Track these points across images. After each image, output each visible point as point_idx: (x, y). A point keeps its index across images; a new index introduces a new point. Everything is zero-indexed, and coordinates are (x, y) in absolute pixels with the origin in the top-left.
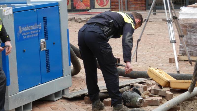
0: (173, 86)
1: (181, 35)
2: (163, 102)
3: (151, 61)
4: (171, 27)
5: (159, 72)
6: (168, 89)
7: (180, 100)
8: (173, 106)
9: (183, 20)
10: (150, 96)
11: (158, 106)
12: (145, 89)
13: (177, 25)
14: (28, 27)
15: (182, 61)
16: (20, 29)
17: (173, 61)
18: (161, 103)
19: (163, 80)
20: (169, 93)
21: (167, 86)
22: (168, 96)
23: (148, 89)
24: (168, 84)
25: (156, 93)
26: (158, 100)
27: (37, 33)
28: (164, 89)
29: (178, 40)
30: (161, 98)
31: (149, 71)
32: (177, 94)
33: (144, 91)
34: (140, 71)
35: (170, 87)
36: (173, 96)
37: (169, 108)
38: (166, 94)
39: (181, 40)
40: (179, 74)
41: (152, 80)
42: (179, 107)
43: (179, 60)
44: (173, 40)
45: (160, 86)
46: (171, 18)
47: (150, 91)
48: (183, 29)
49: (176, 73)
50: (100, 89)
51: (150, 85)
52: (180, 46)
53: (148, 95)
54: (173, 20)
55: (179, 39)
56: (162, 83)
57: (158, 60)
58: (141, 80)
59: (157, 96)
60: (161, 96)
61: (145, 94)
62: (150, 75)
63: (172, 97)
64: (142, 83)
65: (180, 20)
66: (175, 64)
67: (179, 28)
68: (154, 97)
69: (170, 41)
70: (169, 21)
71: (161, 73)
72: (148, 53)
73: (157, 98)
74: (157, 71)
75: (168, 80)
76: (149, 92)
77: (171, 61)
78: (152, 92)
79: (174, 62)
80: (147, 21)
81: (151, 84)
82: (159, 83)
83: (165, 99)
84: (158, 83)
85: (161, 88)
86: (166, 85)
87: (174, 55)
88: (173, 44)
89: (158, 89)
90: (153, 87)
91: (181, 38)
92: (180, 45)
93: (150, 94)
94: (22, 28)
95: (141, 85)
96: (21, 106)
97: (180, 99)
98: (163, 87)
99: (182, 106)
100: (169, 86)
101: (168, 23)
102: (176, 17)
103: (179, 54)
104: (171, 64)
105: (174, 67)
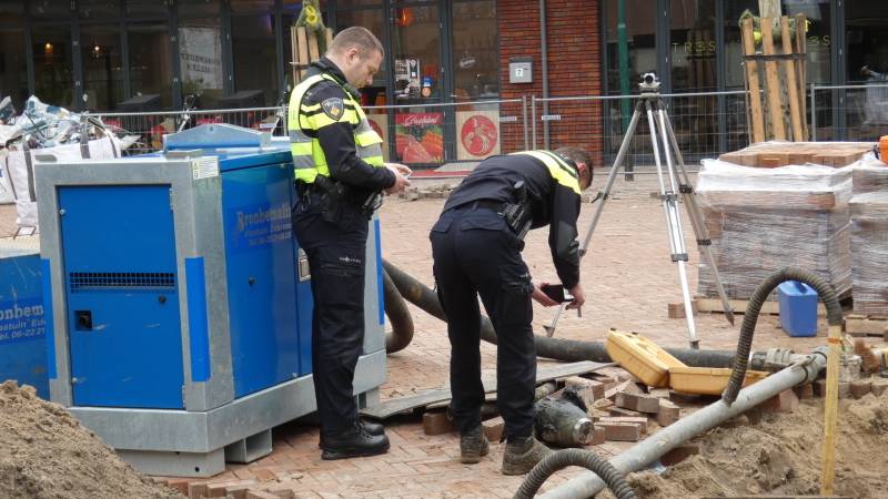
0: (678, 384)
1: (701, 238)
2: (649, 430)
3: (617, 312)
4: (676, 215)
5: (639, 345)
6: (666, 393)
7: (699, 426)
8: (677, 442)
9: (710, 195)
10: (614, 414)
11: (635, 441)
12: (598, 392)
13: (693, 210)
14: (262, 214)
15: (706, 312)
16: (240, 220)
17: (678, 312)
18: (644, 433)
19: (651, 368)
20: (667, 404)
21: (662, 384)
22: (663, 415)
23: (608, 393)
24: (664, 380)
25: (630, 404)
26: (636, 425)
27: (288, 230)
28: (655, 394)
29: (694, 253)
30: (645, 420)
31: (612, 340)
32: (690, 409)
33: (595, 400)
34: (583, 340)
35: (671, 388)
36: (678, 414)
37: (669, 449)
38: (659, 408)
39: (702, 253)
40: (696, 351)
41: (618, 366)
42: (696, 444)
43: (698, 311)
44: (679, 252)
45: (642, 386)
46: (675, 189)
47: (613, 398)
48: (710, 221)
49: (687, 347)
50: (486, 390)
51: (613, 381)
52: (700, 269)
53: (607, 411)
54: (680, 196)
55: (699, 249)
56: (647, 378)
57: (639, 311)
58: (587, 366)
59: (632, 413)
60: (643, 414)
61: (600, 409)
62: (613, 354)
63: (674, 416)
64: (590, 375)
65: (701, 195)
66: (687, 321)
67: (698, 217)
68: (625, 415)
69: (673, 256)
70: (669, 198)
71: (644, 347)
72: (608, 288)
73: (632, 420)
74: (633, 343)
75: (666, 367)
76: (610, 402)
77: (675, 311)
78: (619, 401)
79: (684, 316)
80: (605, 199)
81: (616, 379)
82: (639, 375)
83: (654, 423)
84: (637, 377)
85: (646, 391)
86: (660, 381)
87: (682, 295)
88: (681, 262)
89: (637, 392)
90: (621, 388)
91: (702, 247)
92: (701, 265)
93: (613, 408)
94: (246, 217)
95: (586, 381)
96: (242, 441)
97: (698, 422)
98: (649, 388)
99: (705, 441)
100: (668, 386)
101: (665, 203)
102: (689, 186)
103: (696, 294)
104: (674, 321)
105: (681, 329)
